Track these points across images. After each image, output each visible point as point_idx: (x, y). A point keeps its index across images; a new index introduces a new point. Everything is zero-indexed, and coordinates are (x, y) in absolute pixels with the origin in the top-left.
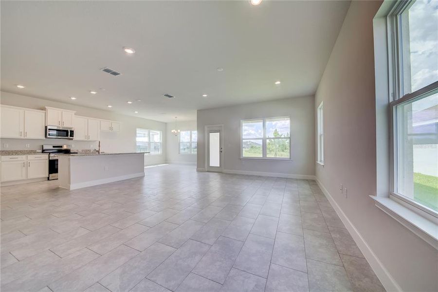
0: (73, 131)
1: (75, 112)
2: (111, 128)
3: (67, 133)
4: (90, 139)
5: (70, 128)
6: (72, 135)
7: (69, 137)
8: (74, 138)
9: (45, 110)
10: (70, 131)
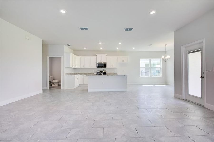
0: (105, 64)
1: (106, 55)
2: (123, 61)
3: (104, 65)
4: (113, 67)
5: (104, 63)
6: (105, 65)
7: (104, 67)
8: (106, 67)
9: (96, 56)
10: (104, 64)
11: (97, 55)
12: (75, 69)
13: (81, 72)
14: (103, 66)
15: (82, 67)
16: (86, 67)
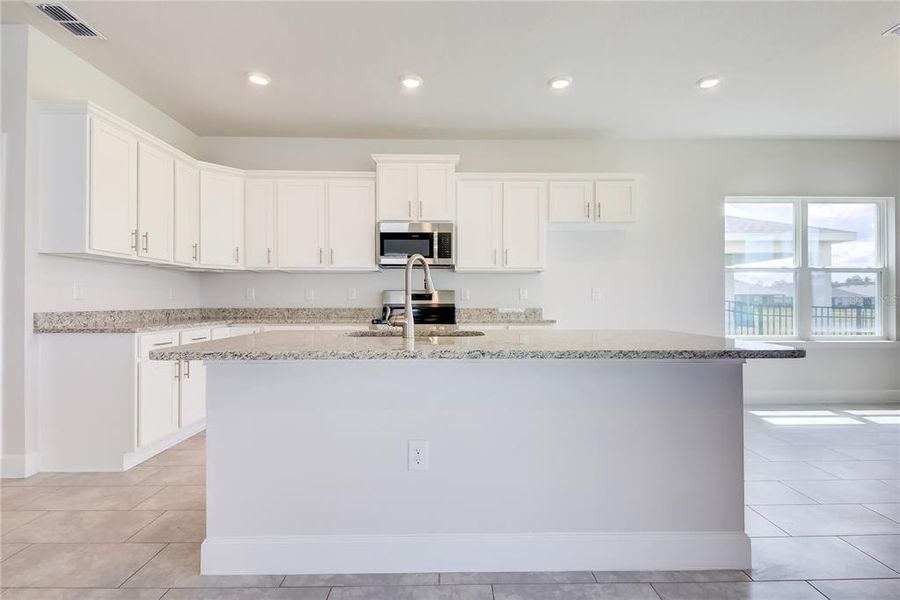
0: (448, 235)
1: (457, 159)
2: (593, 210)
3: (435, 245)
4: (513, 264)
5: (438, 226)
6: (445, 250)
7: (436, 260)
8: (454, 262)
9: (373, 167)
10: (440, 235)
11: (375, 157)
12: (206, 275)
13: (253, 299)
14: (431, 256)
15: (257, 262)
16: (288, 261)
